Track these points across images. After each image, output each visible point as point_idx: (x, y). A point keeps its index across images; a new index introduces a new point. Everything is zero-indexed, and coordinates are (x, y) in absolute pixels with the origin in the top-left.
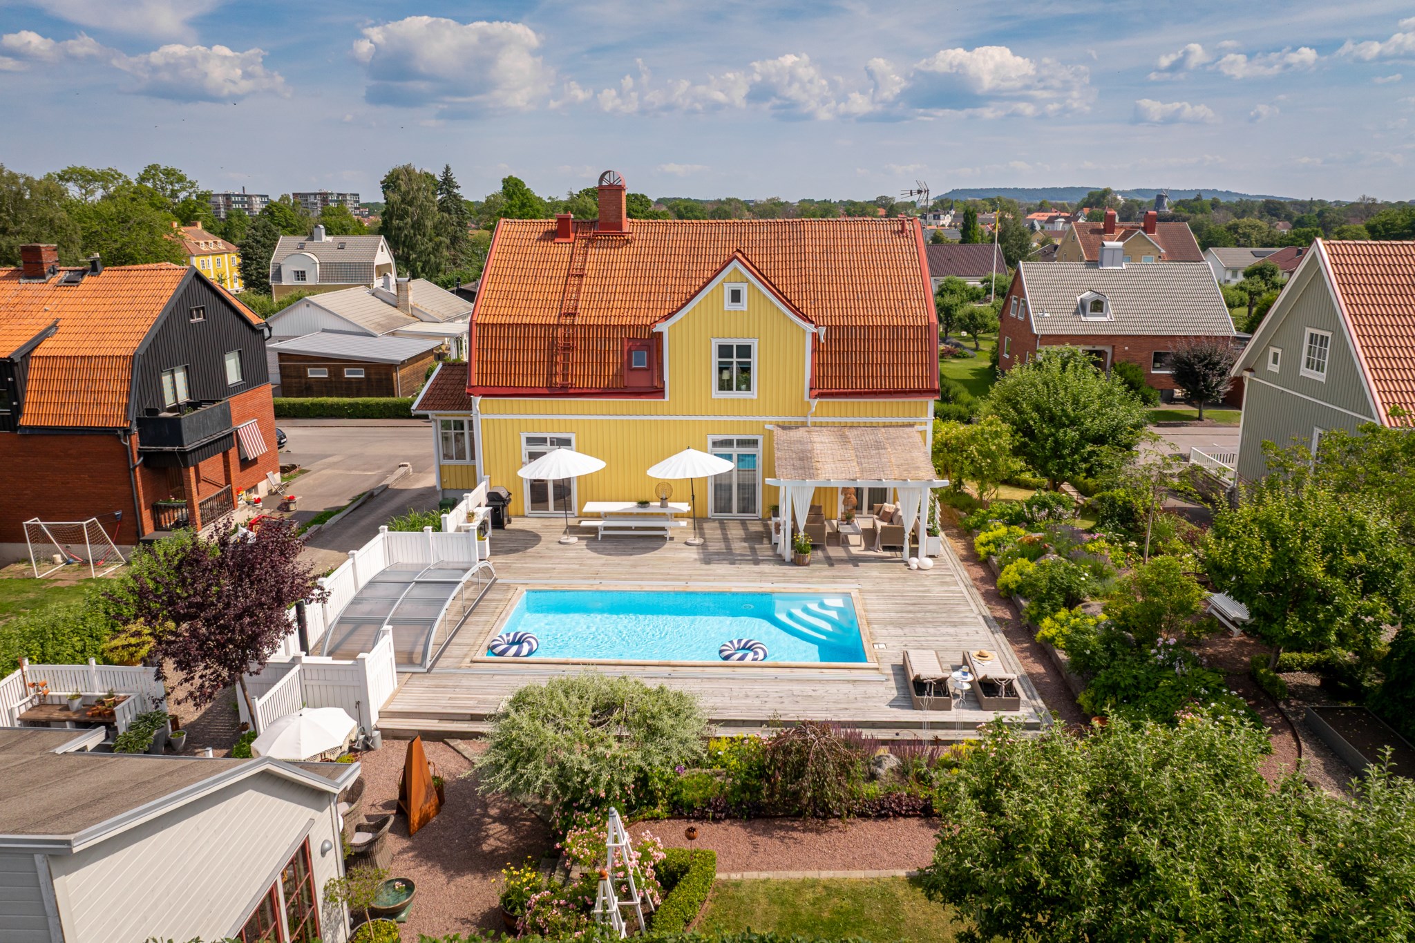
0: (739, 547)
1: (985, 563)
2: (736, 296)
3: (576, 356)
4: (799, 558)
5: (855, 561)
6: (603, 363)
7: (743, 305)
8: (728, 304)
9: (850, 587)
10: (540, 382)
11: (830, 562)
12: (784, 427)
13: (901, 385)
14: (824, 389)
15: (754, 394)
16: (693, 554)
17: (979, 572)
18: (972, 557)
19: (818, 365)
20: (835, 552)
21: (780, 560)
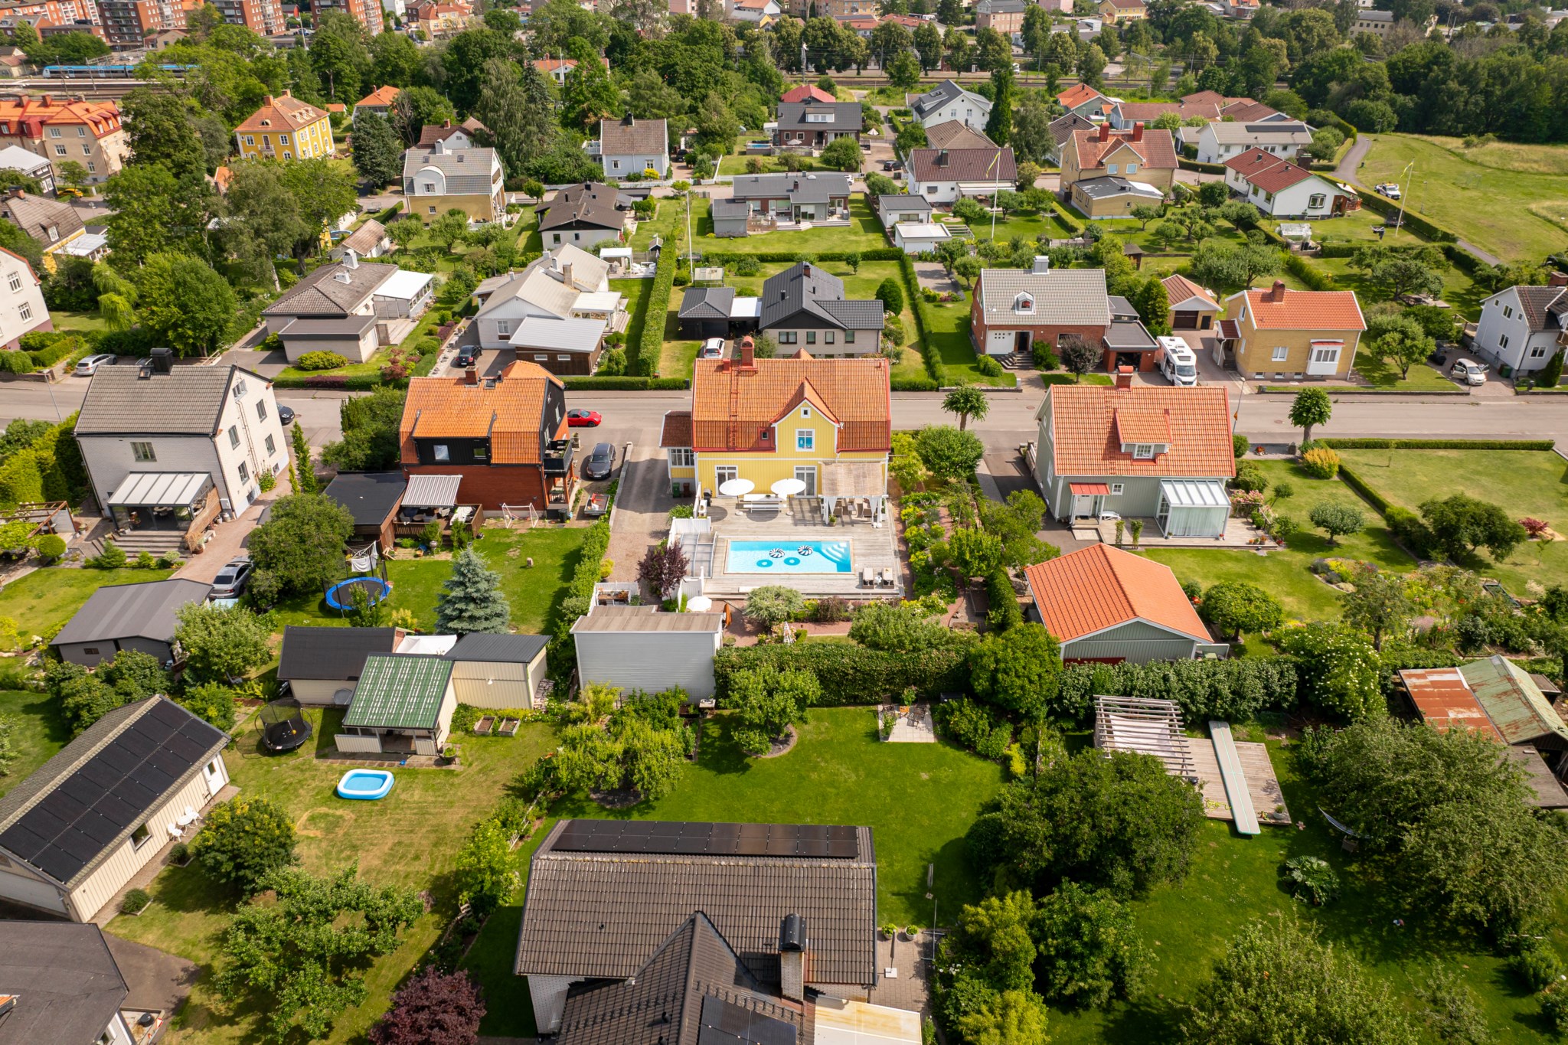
0: (808, 515)
1: (903, 522)
2: (806, 412)
3: (738, 434)
4: (831, 523)
5: (853, 523)
6: (749, 437)
7: (809, 416)
8: (803, 416)
9: (849, 538)
10: (723, 445)
11: (843, 524)
12: (826, 464)
13: (875, 446)
14: (842, 448)
15: (813, 450)
16: (789, 521)
17: (900, 527)
18: (899, 520)
19: (840, 438)
20: (846, 518)
21: (824, 524)
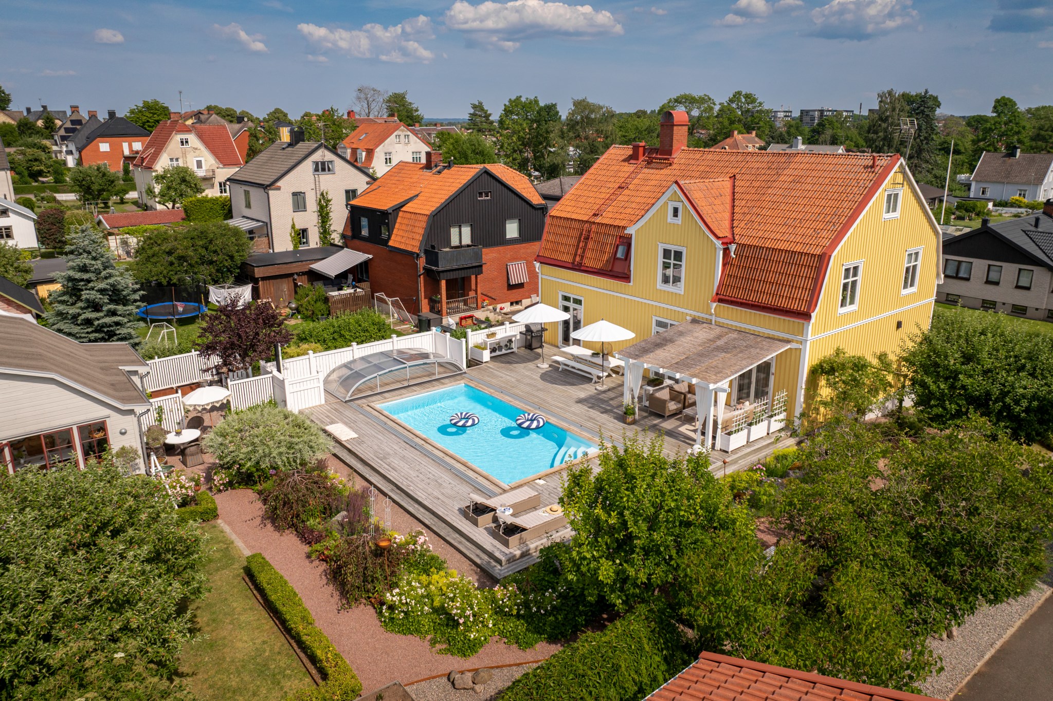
2: (675, 212)
3: (591, 245)
6: (603, 252)
7: (679, 221)
8: (671, 218)
10: (570, 258)
12: (695, 321)
13: (783, 303)
14: (726, 296)
15: (682, 290)
19: (727, 276)
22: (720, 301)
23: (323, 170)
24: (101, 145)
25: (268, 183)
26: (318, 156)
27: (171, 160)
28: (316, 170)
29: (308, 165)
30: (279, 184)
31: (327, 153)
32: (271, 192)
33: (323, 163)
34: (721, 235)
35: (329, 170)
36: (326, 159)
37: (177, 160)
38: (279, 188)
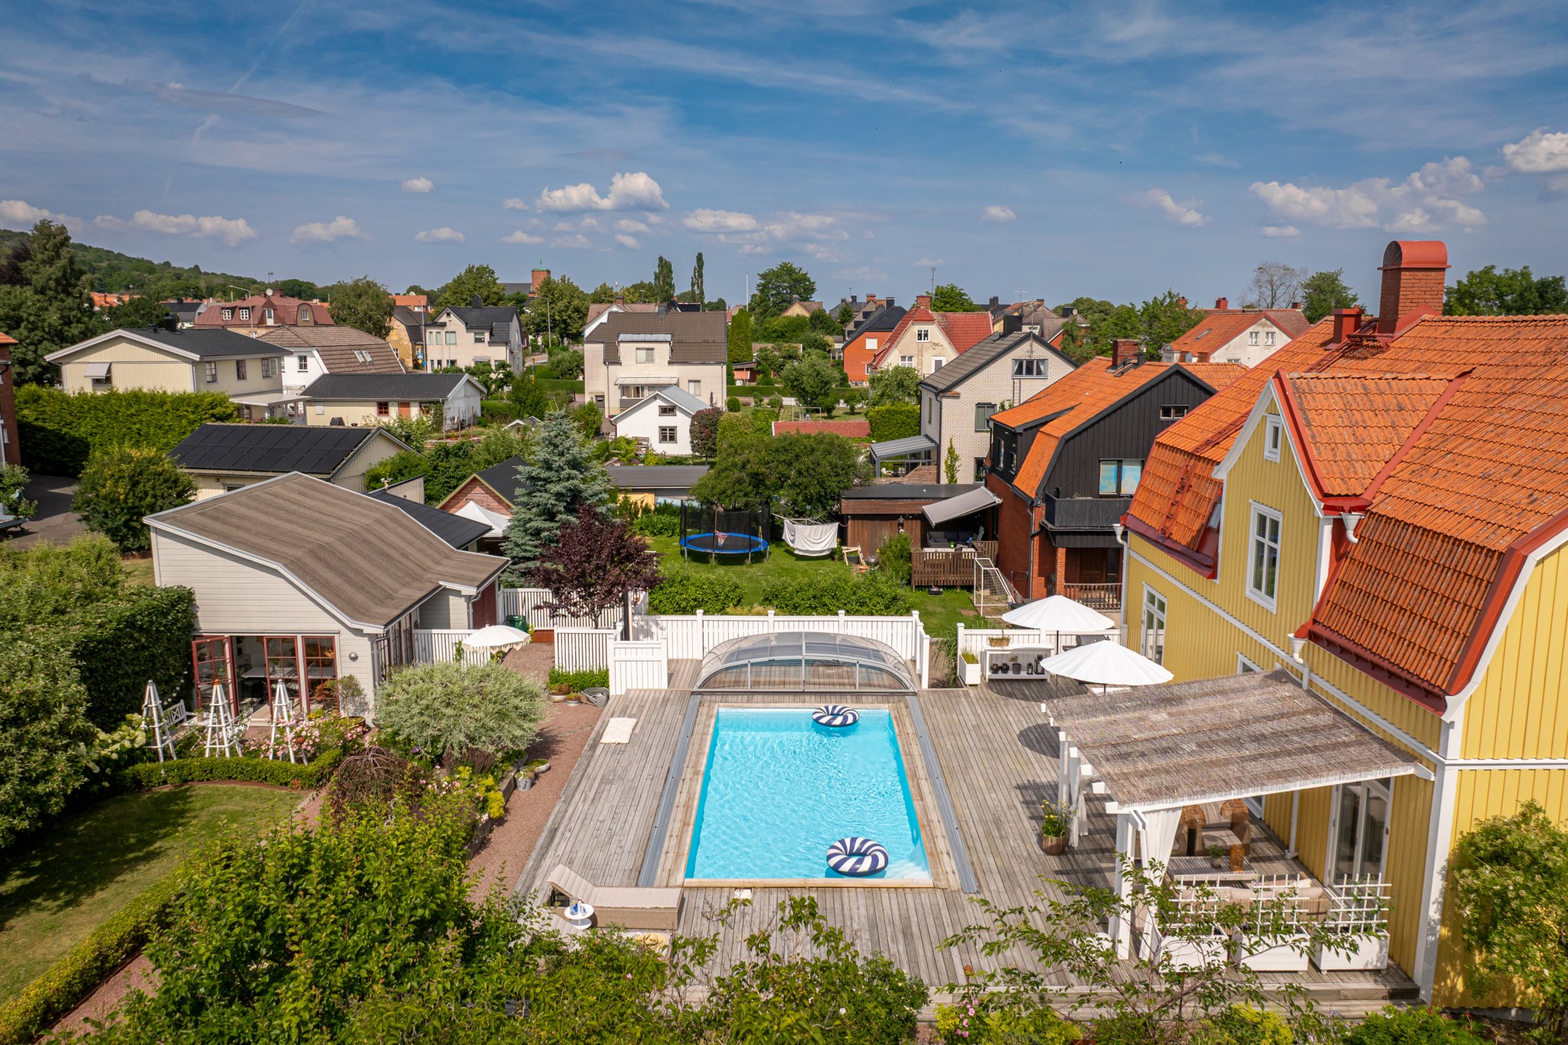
2: (1276, 438)
6: (1197, 513)
7: (1278, 454)
8: (1268, 449)
15: (1274, 605)
22: (1313, 637)
23: (1029, 371)
24: (868, 340)
25: (942, 387)
26: (1022, 352)
27: (903, 358)
28: (1019, 371)
29: (1006, 364)
30: (957, 390)
31: (1037, 346)
32: (945, 401)
33: (1030, 363)
34: (1328, 490)
35: (1039, 372)
36: (1035, 356)
37: (910, 358)
38: (957, 396)
